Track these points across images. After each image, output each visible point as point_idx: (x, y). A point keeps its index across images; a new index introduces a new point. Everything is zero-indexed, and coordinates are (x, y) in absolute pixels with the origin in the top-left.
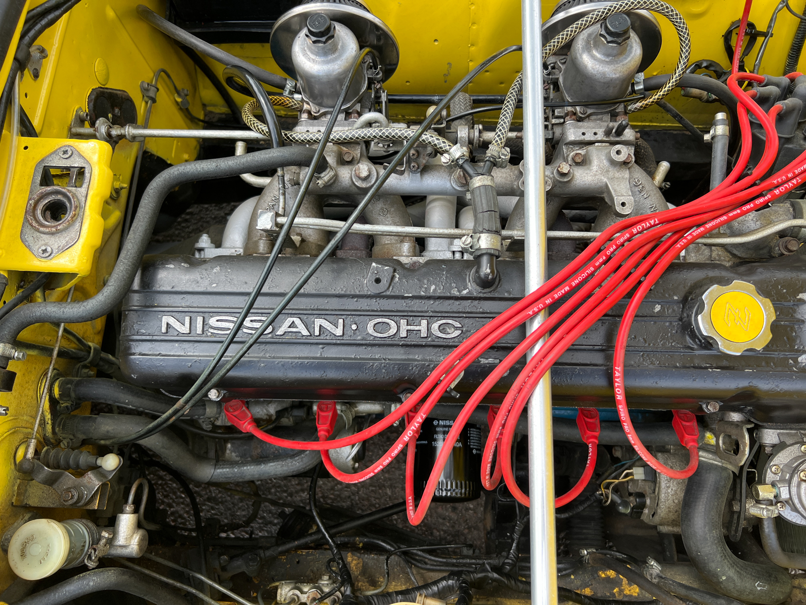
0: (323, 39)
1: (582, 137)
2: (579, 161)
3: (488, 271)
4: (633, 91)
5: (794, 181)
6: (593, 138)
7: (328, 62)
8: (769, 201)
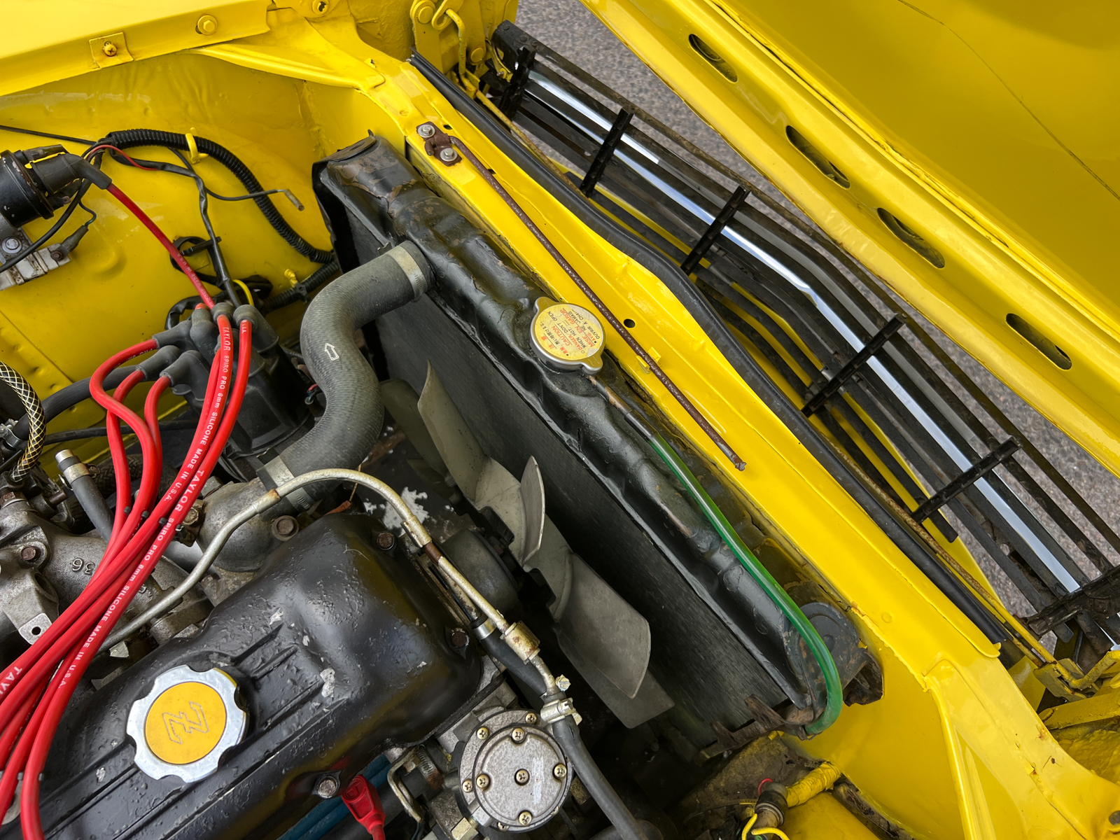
5: (196, 479)
8: (174, 526)
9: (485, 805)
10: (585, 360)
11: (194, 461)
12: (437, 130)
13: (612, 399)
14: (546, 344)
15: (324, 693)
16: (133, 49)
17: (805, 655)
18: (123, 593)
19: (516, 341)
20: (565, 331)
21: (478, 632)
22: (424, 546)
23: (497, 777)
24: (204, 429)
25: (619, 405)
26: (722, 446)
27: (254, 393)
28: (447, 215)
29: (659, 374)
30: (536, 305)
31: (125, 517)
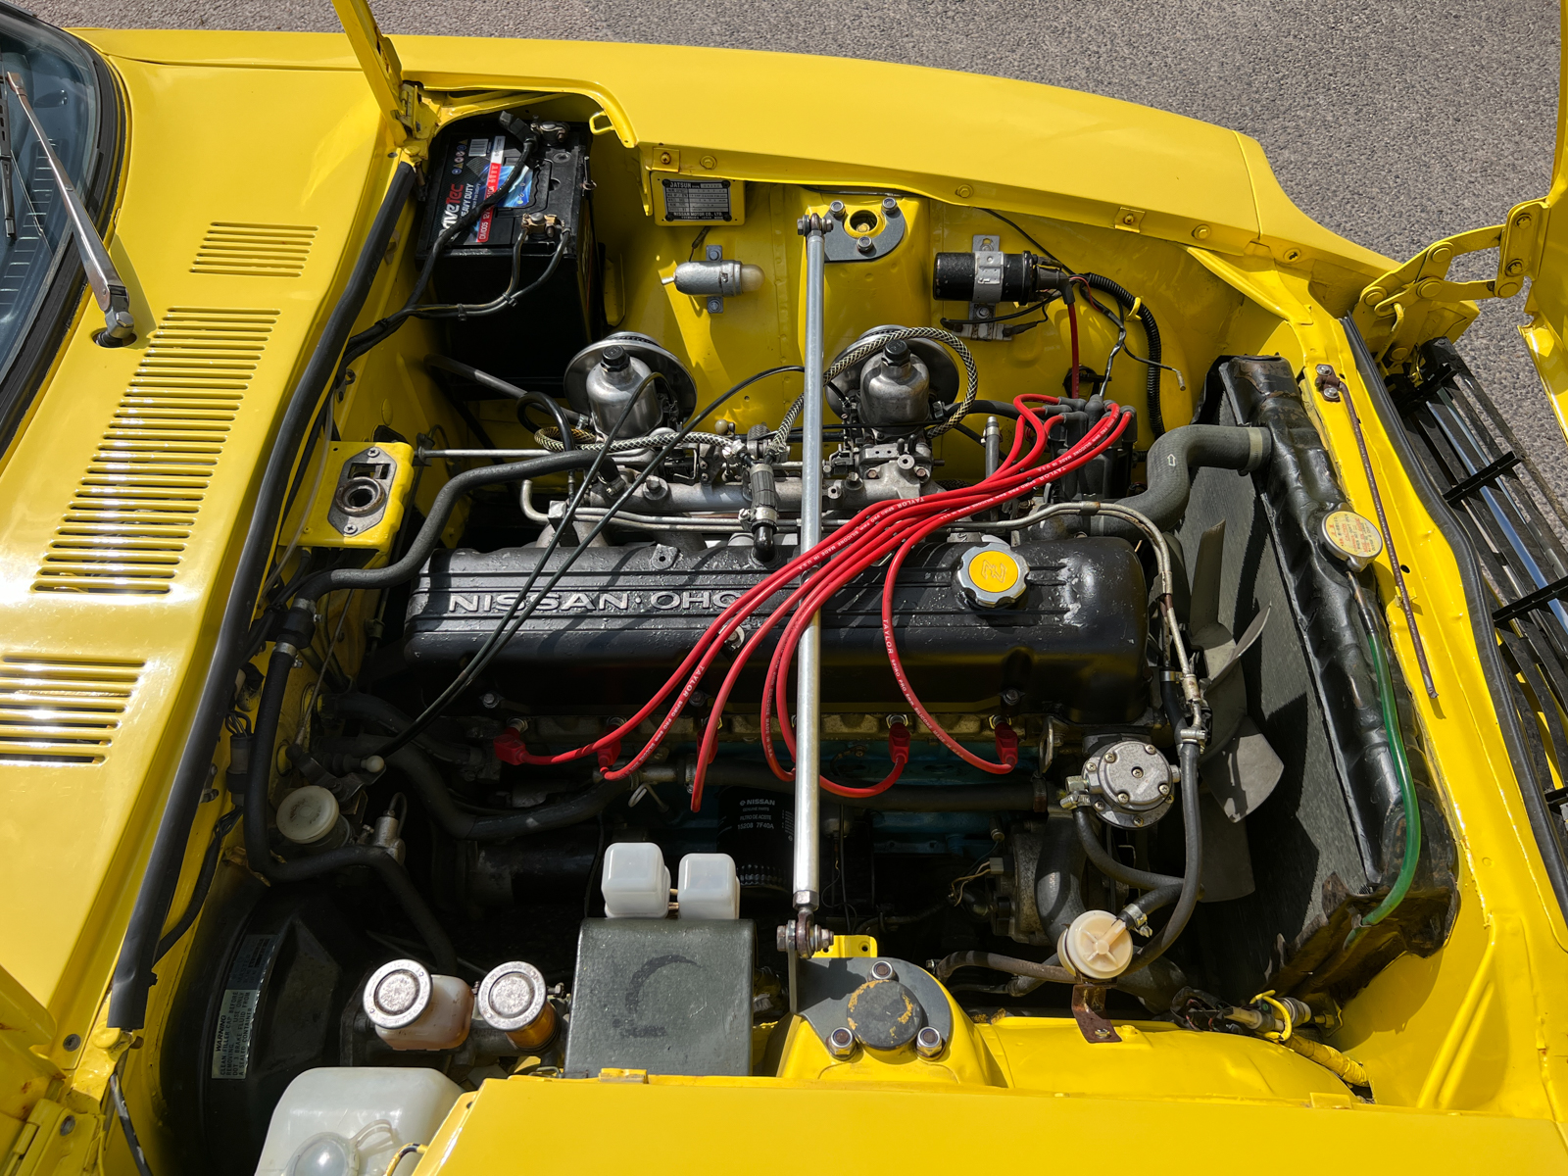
0: (618, 367)
1: (876, 456)
2: (874, 477)
3: (764, 538)
4: (934, 418)
5: (1059, 470)
6: (887, 456)
7: (621, 389)
8: (1034, 485)
9: (1102, 774)
10: (1353, 556)
11: (1064, 460)
12: (1333, 373)
13: (1358, 594)
14: (1330, 530)
15: (1065, 616)
16: (1143, 227)
17: (1398, 833)
18: (989, 500)
19: (1307, 525)
20: (1351, 531)
21: (1164, 675)
22: (1165, 595)
23: (1122, 760)
24: (1080, 447)
25: (1360, 601)
26: (1427, 678)
27: (1102, 461)
28: (1305, 426)
29: (1407, 608)
30: (1339, 506)
31: (1012, 465)
